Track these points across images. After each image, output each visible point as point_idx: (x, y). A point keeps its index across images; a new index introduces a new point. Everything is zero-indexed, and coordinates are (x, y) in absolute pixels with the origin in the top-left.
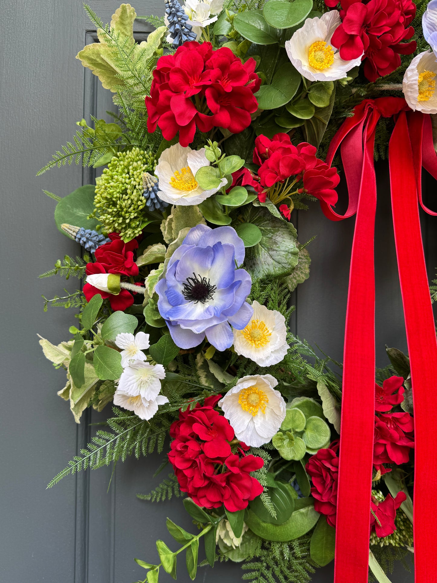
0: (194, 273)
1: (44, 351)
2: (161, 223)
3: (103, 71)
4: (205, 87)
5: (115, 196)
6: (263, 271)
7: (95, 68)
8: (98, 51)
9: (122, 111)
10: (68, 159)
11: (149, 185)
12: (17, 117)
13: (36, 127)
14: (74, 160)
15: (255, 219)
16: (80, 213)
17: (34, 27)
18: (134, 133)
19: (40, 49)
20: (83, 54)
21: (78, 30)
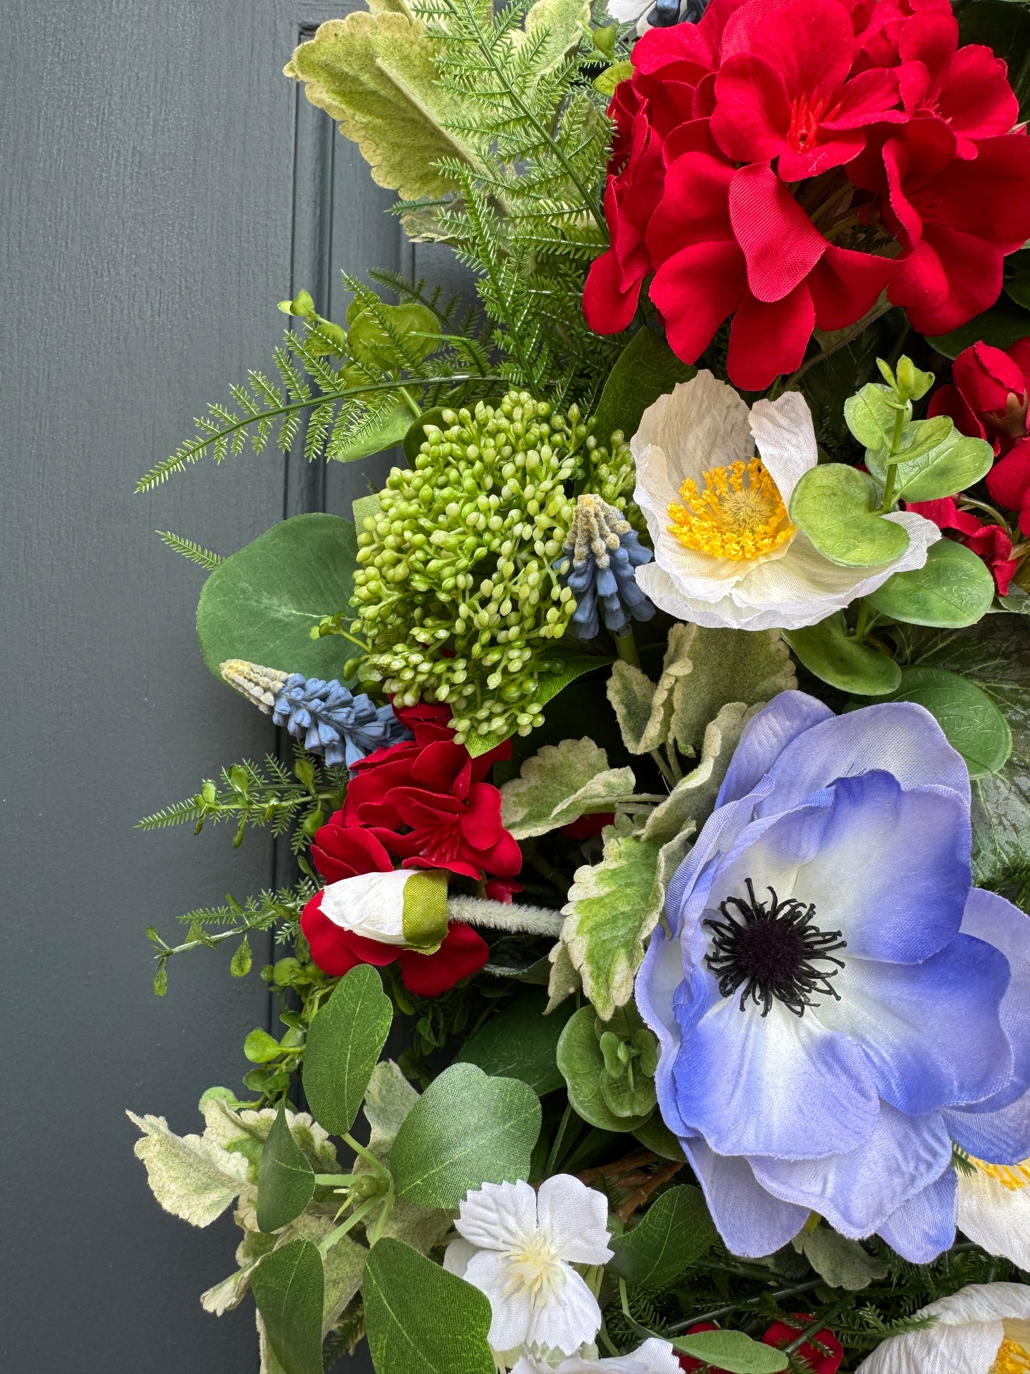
0: (748, 881)
1: (153, 1182)
2: (609, 675)
3: (378, 121)
4: (877, 135)
5: (449, 583)
6: (994, 852)
7: (349, 111)
8: (368, 44)
9: (462, 257)
10: (253, 432)
11: (599, 545)
12: (78, 291)
13: (138, 323)
14: (274, 433)
15: (940, 646)
16: (284, 610)
17: (136, 12)
18: (508, 338)
19: (156, 80)
20: (315, 57)
21: (275, 23)
